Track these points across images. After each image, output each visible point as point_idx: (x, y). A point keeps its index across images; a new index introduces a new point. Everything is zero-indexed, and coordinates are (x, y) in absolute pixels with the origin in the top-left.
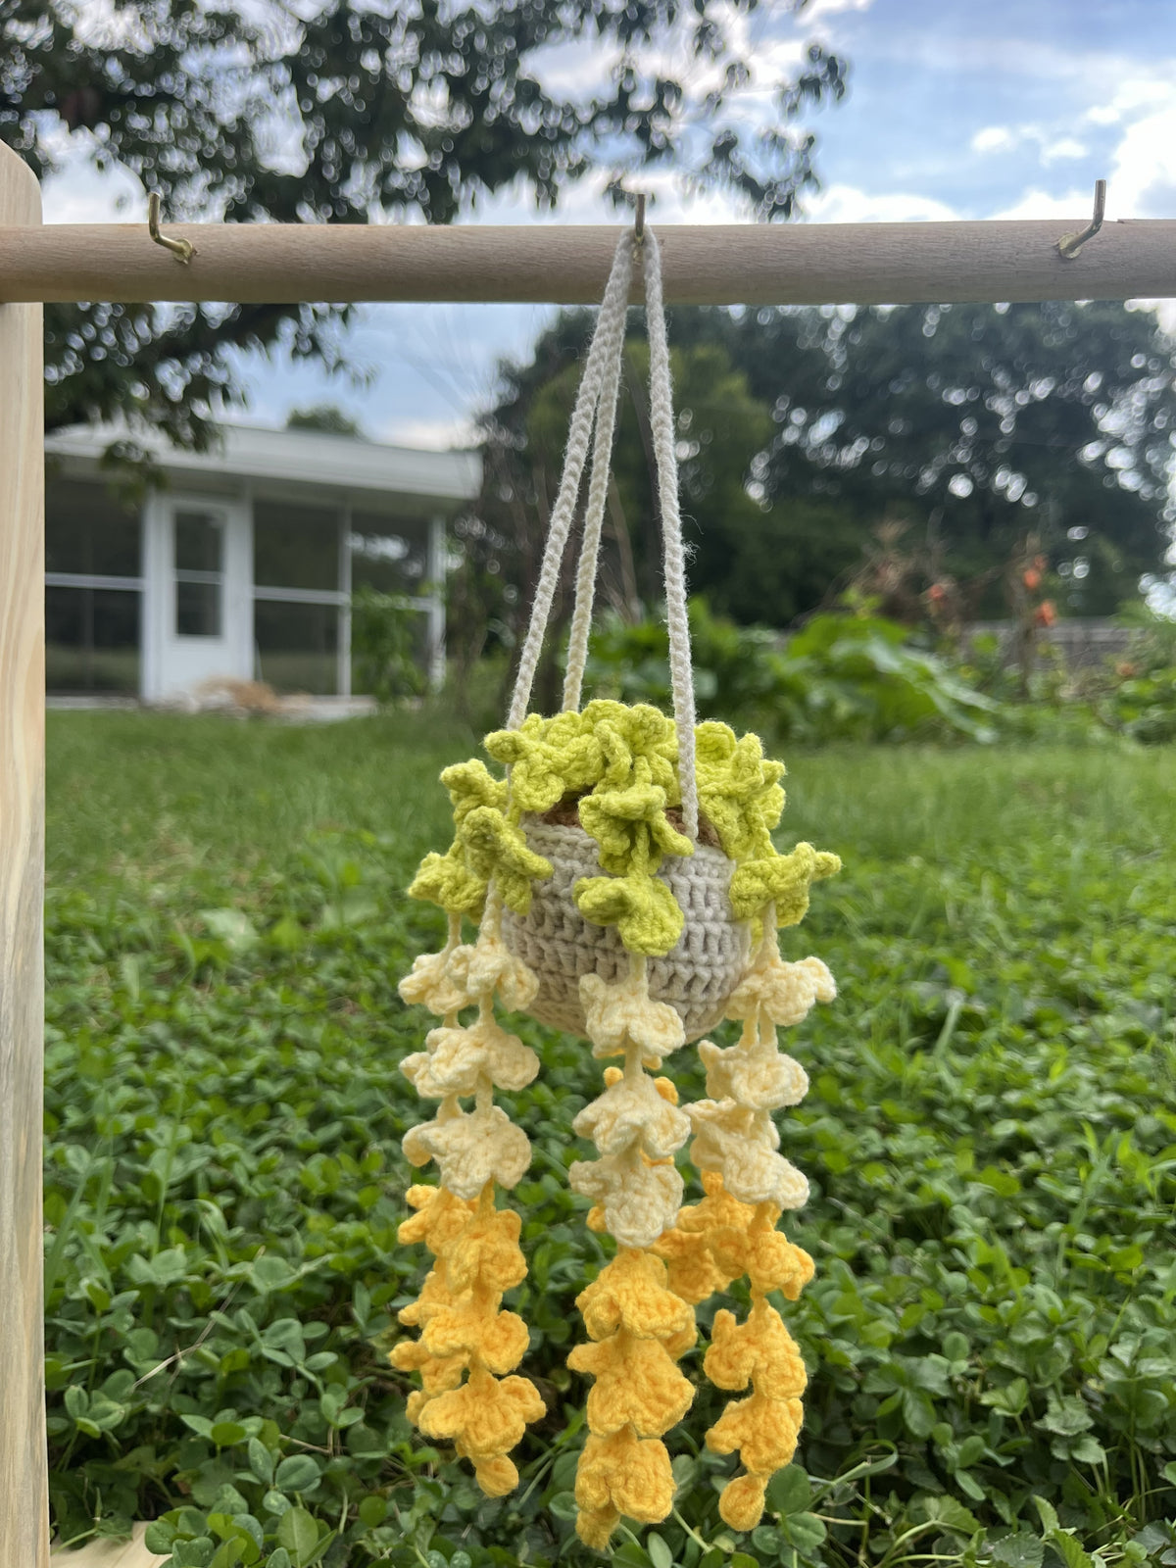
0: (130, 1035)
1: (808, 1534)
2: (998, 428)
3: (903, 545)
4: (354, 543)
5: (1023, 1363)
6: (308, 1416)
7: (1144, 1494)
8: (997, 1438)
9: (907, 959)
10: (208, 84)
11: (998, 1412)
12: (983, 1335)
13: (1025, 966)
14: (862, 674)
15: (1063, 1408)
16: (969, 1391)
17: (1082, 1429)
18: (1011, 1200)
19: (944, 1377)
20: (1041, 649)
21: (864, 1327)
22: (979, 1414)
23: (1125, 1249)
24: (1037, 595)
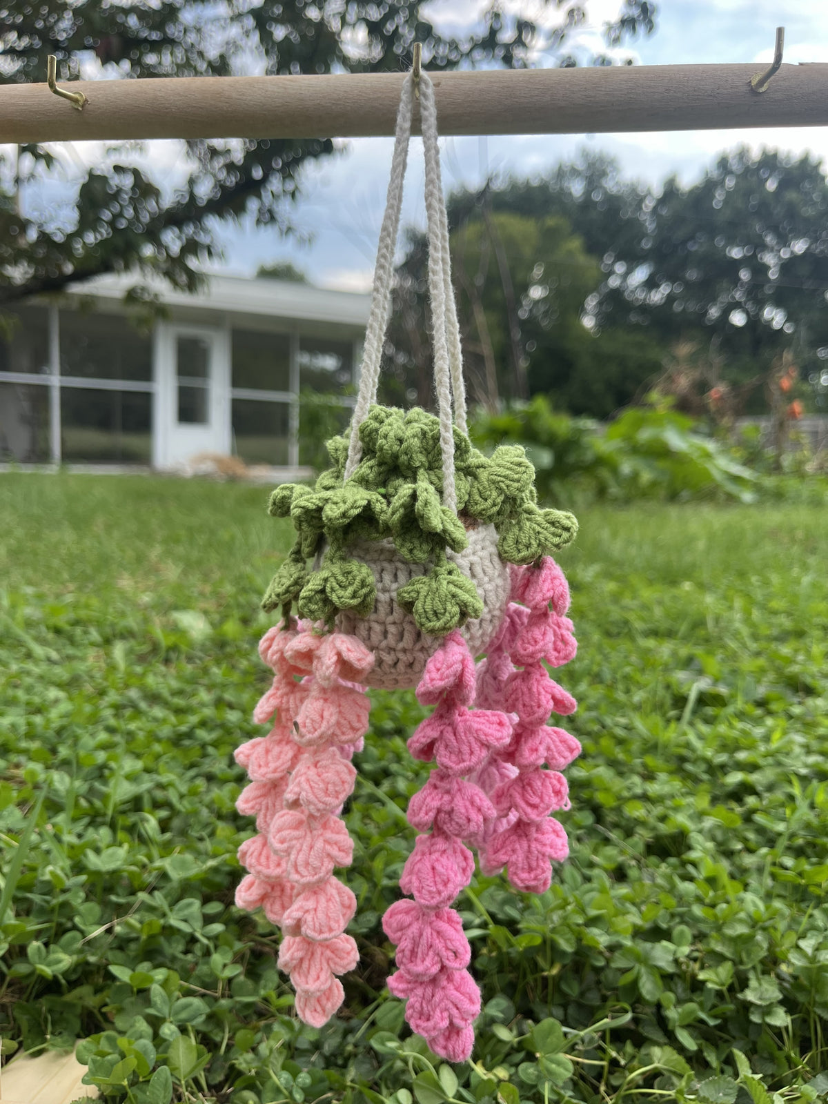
0: (113, 697)
1: (560, 1070)
2: (767, 275)
3: (693, 360)
4: (303, 359)
5: (731, 950)
6: (203, 969)
7: (820, 1050)
8: (709, 1005)
9: (674, 654)
10: (199, 30)
11: (710, 985)
12: (704, 928)
13: (761, 661)
14: (659, 452)
15: (760, 985)
16: (690, 969)
17: (774, 1001)
18: (735, 830)
19: (671, 958)
20: (792, 435)
21: (614, 919)
22: (697, 986)
23: (817, 868)
24: (790, 396)
